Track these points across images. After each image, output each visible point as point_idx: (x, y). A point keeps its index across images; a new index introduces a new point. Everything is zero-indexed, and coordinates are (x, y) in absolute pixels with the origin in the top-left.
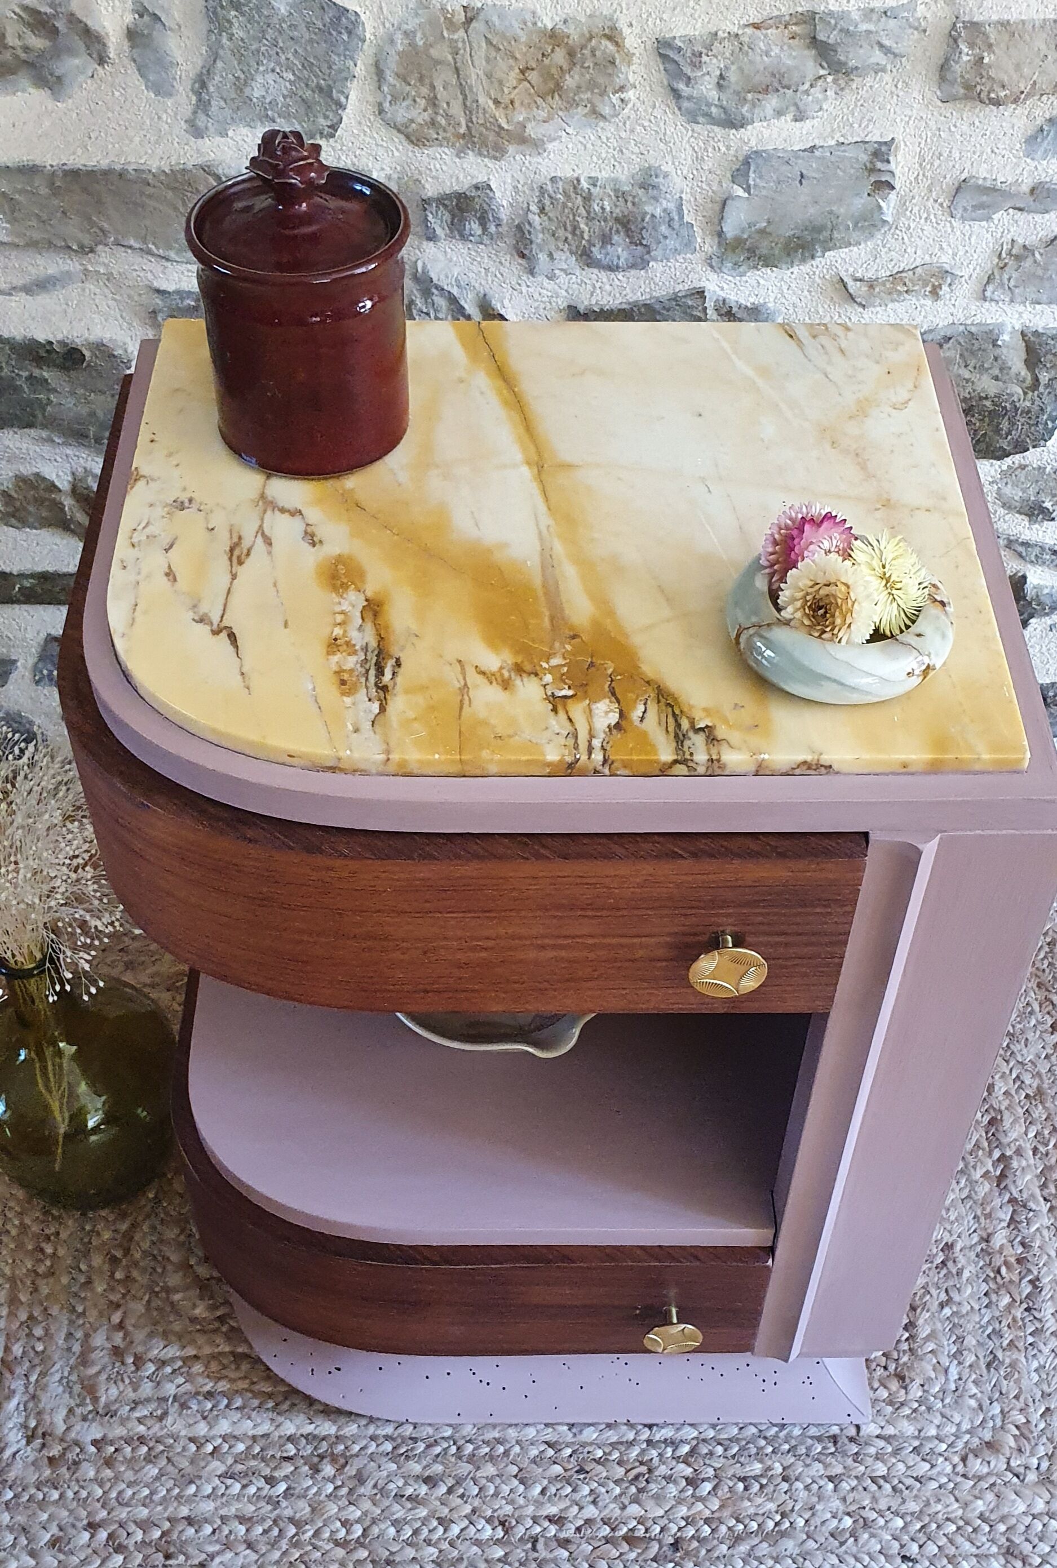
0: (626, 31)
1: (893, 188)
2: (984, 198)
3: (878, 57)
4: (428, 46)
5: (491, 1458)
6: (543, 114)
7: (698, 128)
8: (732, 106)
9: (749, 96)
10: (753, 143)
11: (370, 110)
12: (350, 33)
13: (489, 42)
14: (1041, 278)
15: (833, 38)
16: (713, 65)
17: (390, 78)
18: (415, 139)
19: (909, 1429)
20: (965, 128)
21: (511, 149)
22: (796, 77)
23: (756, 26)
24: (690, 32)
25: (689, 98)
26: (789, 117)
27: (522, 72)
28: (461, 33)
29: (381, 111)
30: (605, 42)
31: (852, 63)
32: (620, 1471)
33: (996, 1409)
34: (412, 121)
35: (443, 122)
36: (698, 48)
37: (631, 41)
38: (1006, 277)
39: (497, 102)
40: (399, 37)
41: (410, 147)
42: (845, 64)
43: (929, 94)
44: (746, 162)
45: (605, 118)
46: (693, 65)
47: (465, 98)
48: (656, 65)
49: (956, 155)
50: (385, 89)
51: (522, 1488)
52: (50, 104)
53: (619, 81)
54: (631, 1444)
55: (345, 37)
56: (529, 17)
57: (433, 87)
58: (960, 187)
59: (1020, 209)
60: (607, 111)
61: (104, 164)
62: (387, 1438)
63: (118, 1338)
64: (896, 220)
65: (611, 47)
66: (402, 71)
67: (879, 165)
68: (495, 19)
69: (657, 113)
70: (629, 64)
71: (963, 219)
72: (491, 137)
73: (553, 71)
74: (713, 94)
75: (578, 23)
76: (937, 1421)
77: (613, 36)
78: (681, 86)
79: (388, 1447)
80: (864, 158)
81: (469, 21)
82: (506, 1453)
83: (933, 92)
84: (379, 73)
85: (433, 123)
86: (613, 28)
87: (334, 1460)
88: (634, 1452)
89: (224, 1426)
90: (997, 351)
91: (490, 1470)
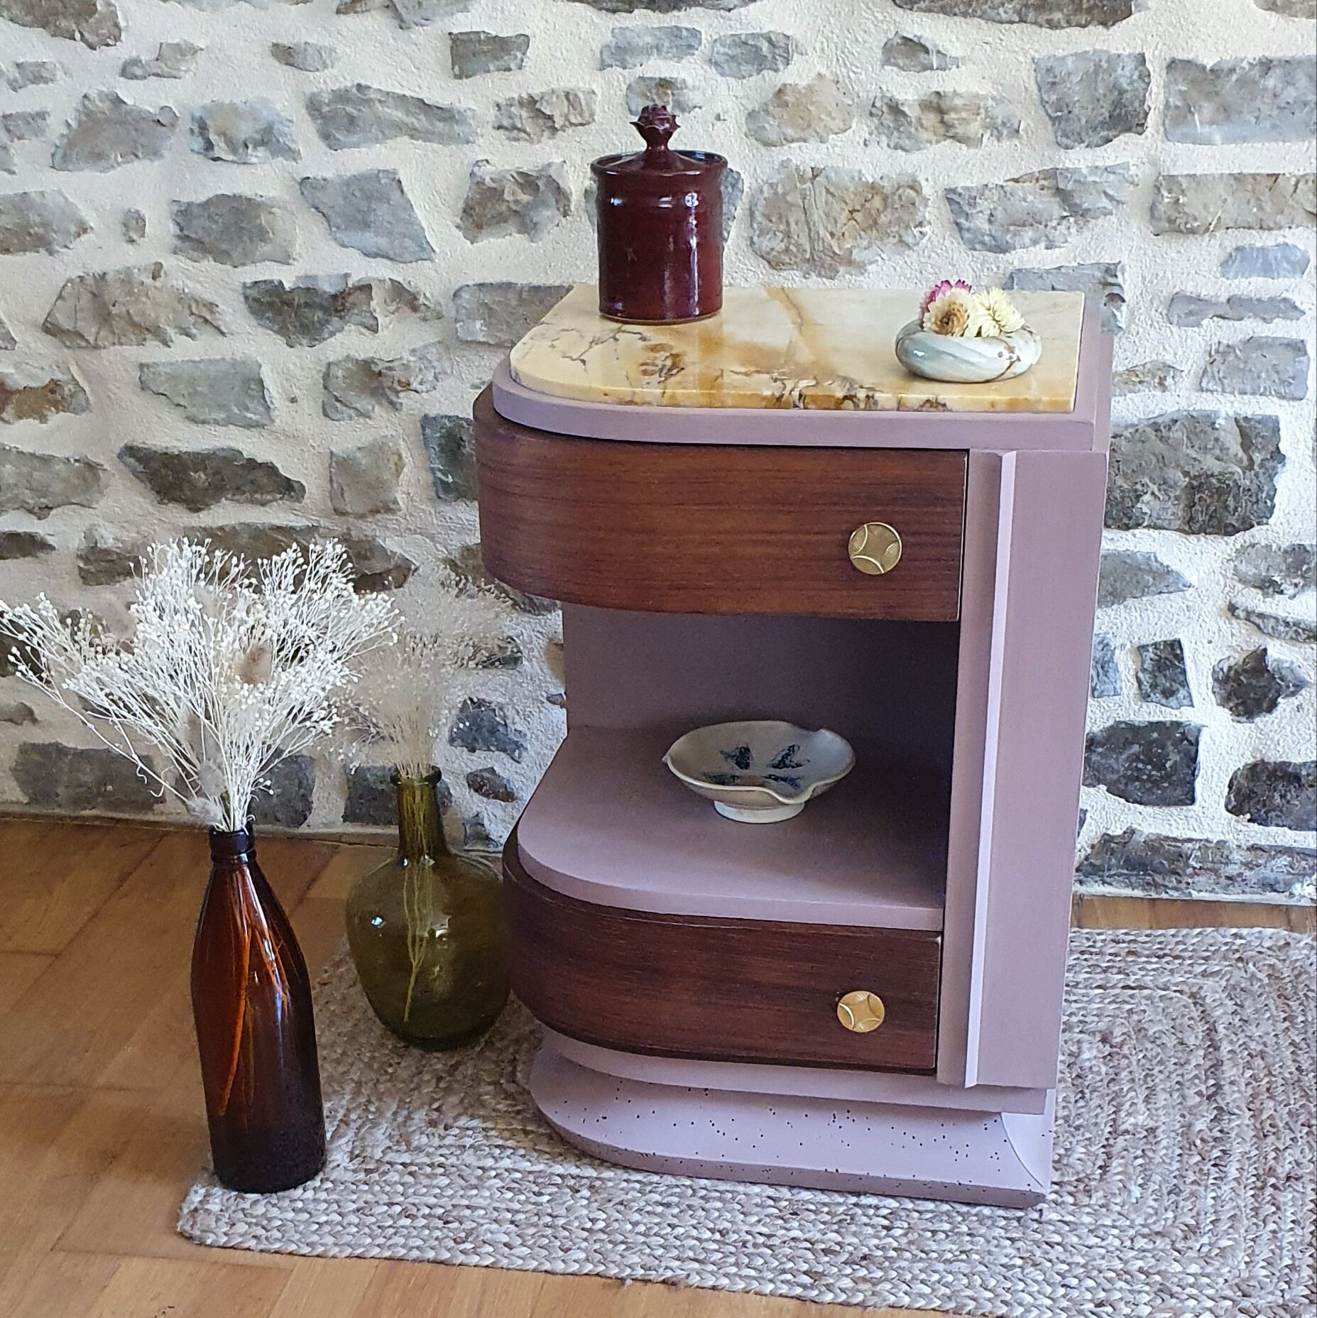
0: (924, 183)
1: (1123, 301)
2: (1192, 307)
3: (1105, 203)
4: (785, 194)
5: (720, 1199)
6: (865, 243)
7: (975, 253)
8: (998, 235)
9: (1012, 228)
10: (1016, 263)
11: (744, 244)
12: (733, 187)
13: (828, 191)
14: (1243, 370)
15: (1070, 186)
16: (985, 205)
17: (759, 217)
18: (775, 264)
19: (1087, 1219)
20: (1174, 255)
21: (842, 269)
22: (1045, 215)
23: (1016, 181)
24: (969, 184)
25: (968, 230)
26: (1043, 245)
27: (851, 212)
28: (809, 184)
29: (752, 243)
30: (909, 191)
31: (1086, 205)
32: (828, 1218)
33: (1170, 1215)
34: (772, 249)
35: (794, 249)
36: (973, 194)
37: (927, 190)
38: (1215, 370)
39: (832, 235)
40: (766, 188)
41: (772, 271)
42: (1080, 206)
43: (1144, 229)
44: (1011, 277)
45: (908, 245)
46: (970, 204)
47: (810, 229)
48: (946, 208)
49: (1169, 274)
50: (755, 226)
51: (742, 1217)
52: (527, 244)
53: (919, 219)
54: (839, 1204)
55: (730, 189)
56: (856, 174)
57: (788, 224)
58: (1174, 299)
59: (1223, 318)
60: (910, 240)
61: (557, 283)
62: (638, 1182)
63: (435, 1115)
64: (1129, 326)
65: (913, 194)
66: (767, 212)
67: (1111, 280)
68: (833, 175)
69: (947, 243)
70: (926, 206)
71: (1179, 325)
72: (828, 260)
73: (873, 212)
74: (986, 226)
75: (890, 179)
76: (1116, 1216)
77: (914, 186)
78: (962, 221)
79: (638, 1186)
80: (1098, 274)
81: (815, 177)
82: (733, 1199)
83: (1148, 230)
84: (752, 214)
85: (787, 250)
86: (915, 181)
87: (591, 1187)
88: (842, 1209)
89: (507, 1163)
90: (1216, 434)
91: (719, 1205)
